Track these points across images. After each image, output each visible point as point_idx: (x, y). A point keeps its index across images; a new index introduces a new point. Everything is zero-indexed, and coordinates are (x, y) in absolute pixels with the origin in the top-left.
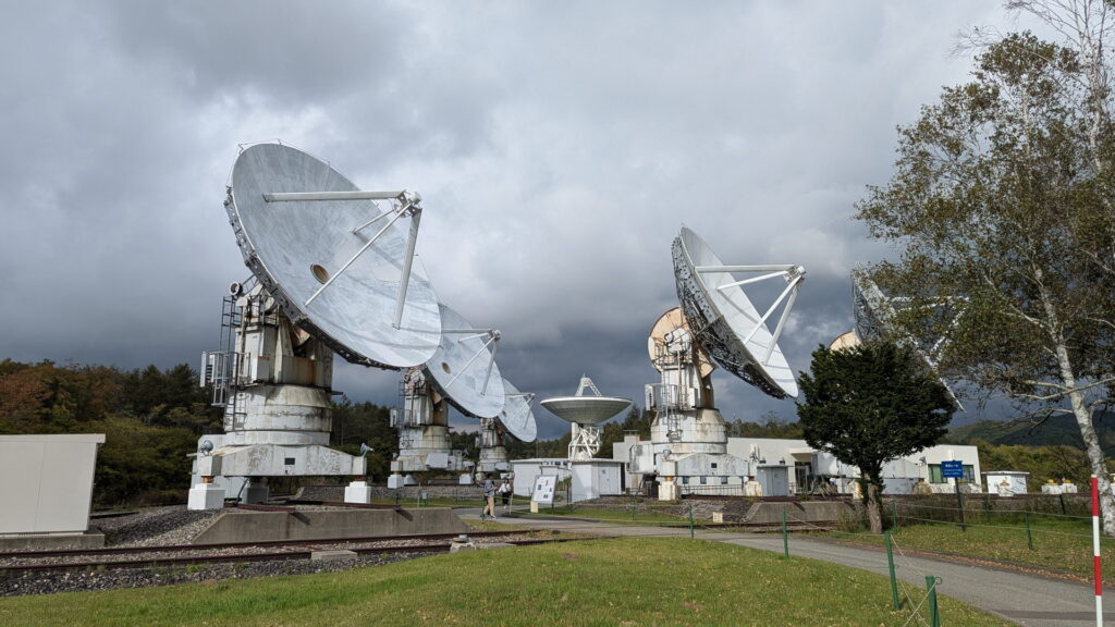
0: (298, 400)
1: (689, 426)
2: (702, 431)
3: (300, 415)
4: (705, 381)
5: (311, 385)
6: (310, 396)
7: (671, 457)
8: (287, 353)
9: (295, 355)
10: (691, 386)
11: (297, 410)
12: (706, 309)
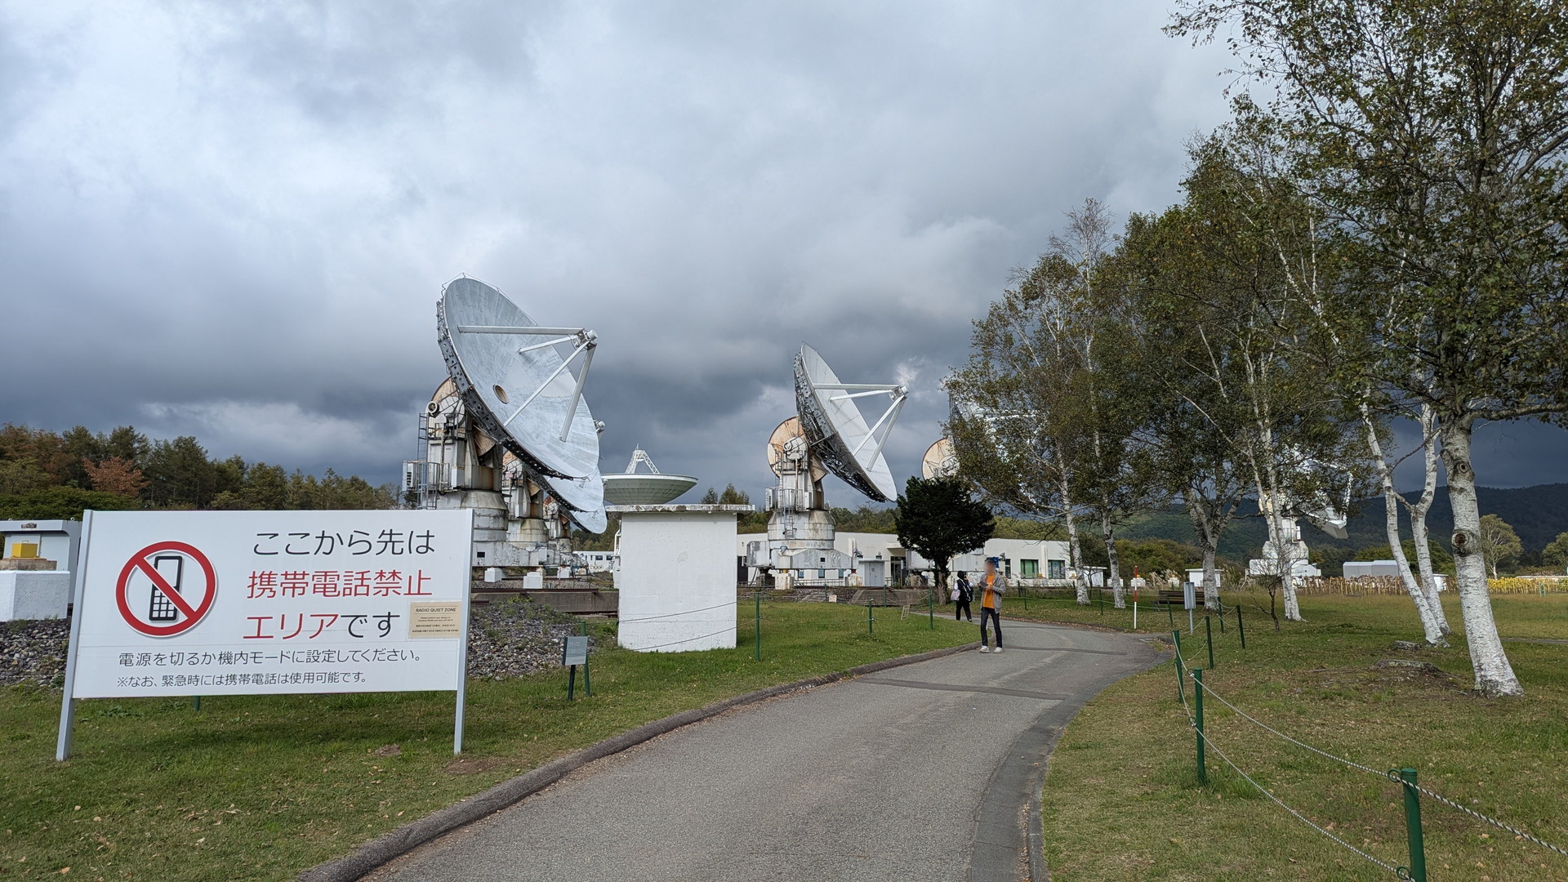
0: (487, 504)
1: (803, 527)
2: (814, 529)
3: (489, 516)
4: (817, 484)
5: (491, 490)
6: (495, 499)
7: (788, 553)
8: (474, 464)
9: (480, 464)
10: (806, 490)
11: (487, 512)
12: (823, 425)
